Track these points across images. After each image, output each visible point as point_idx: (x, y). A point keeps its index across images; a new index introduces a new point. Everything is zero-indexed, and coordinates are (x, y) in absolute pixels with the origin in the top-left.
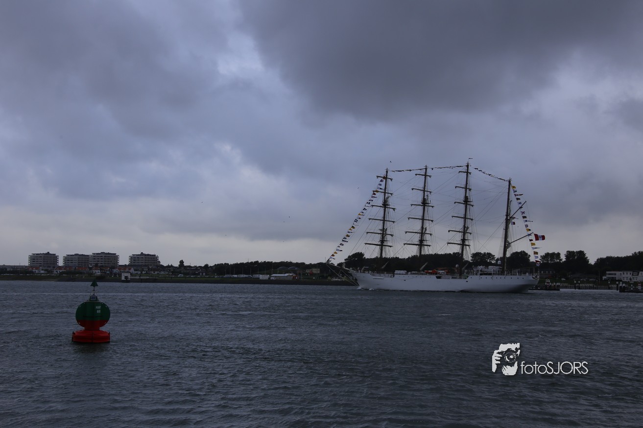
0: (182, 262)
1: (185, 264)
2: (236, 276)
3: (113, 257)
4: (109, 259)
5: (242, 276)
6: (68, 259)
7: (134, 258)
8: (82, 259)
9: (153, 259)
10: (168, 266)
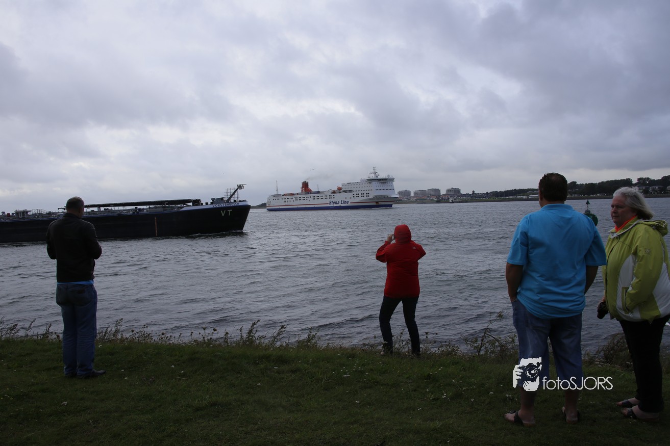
0: (473, 192)
2: (508, 197)
3: (438, 191)
6: (416, 193)
7: (448, 191)
8: (423, 192)
9: (457, 191)
10: (467, 194)
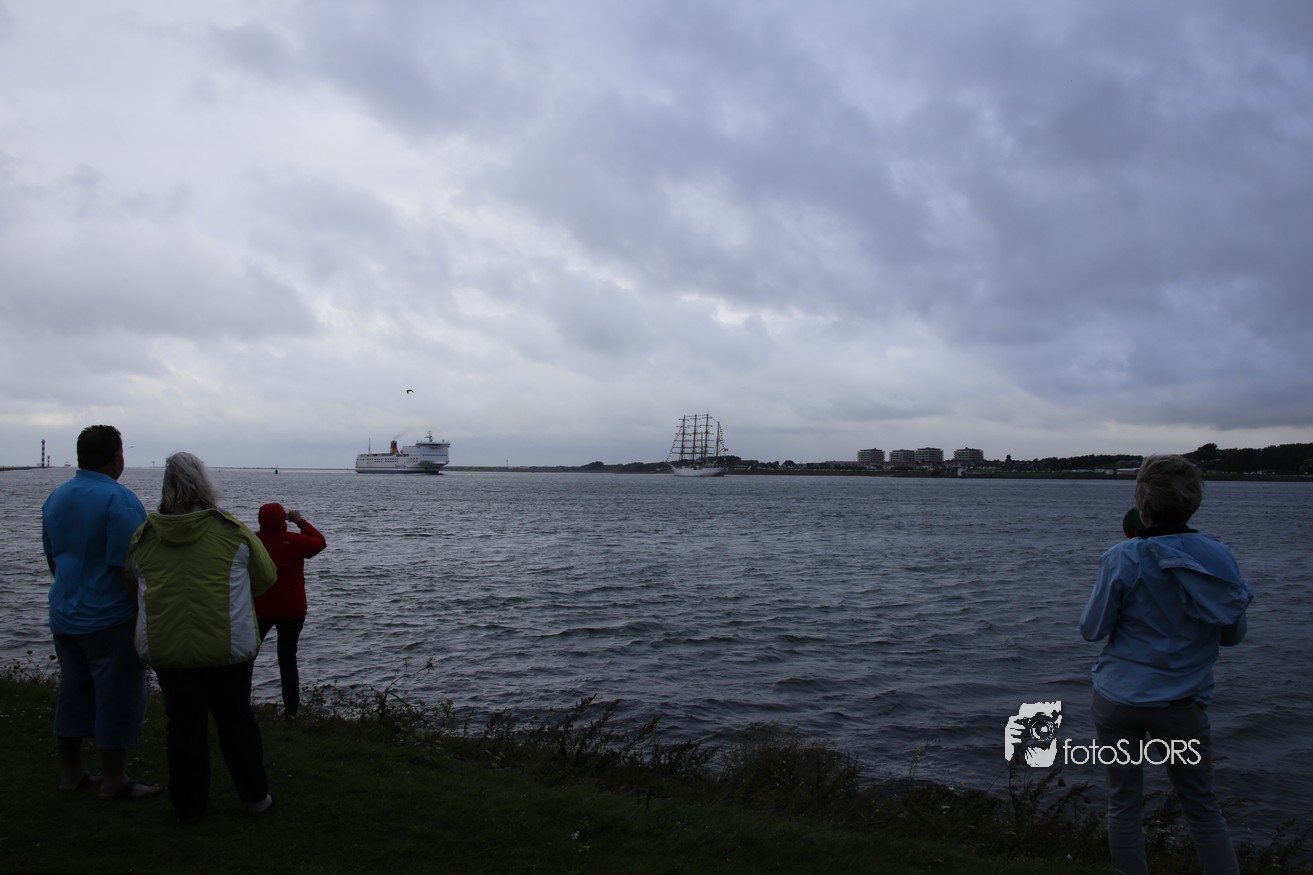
0: (1009, 457)
1: (1012, 459)
3: (938, 453)
4: (934, 455)
5: (1082, 471)
6: (894, 454)
7: (958, 453)
8: (908, 454)
9: (977, 454)
10: (995, 461)
